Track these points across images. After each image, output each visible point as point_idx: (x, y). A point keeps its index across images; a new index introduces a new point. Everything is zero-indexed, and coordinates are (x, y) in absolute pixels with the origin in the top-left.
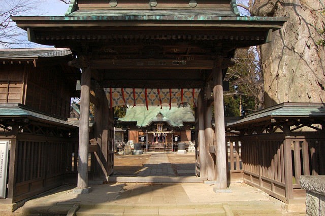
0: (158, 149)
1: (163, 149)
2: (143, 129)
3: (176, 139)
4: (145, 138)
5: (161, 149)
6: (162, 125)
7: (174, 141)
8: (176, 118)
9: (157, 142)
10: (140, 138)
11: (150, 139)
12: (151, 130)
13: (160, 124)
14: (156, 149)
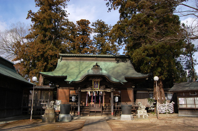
0: (94, 112)
1: (100, 112)
2: (74, 85)
3: (117, 99)
4: (77, 98)
5: (97, 112)
6: (99, 80)
7: (114, 102)
8: (118, 73)
9: (92, 103)
10: (71, 98)
11: (83, 99)
12: (85, 87)
13: (97, 80)
14: (91, 112)
